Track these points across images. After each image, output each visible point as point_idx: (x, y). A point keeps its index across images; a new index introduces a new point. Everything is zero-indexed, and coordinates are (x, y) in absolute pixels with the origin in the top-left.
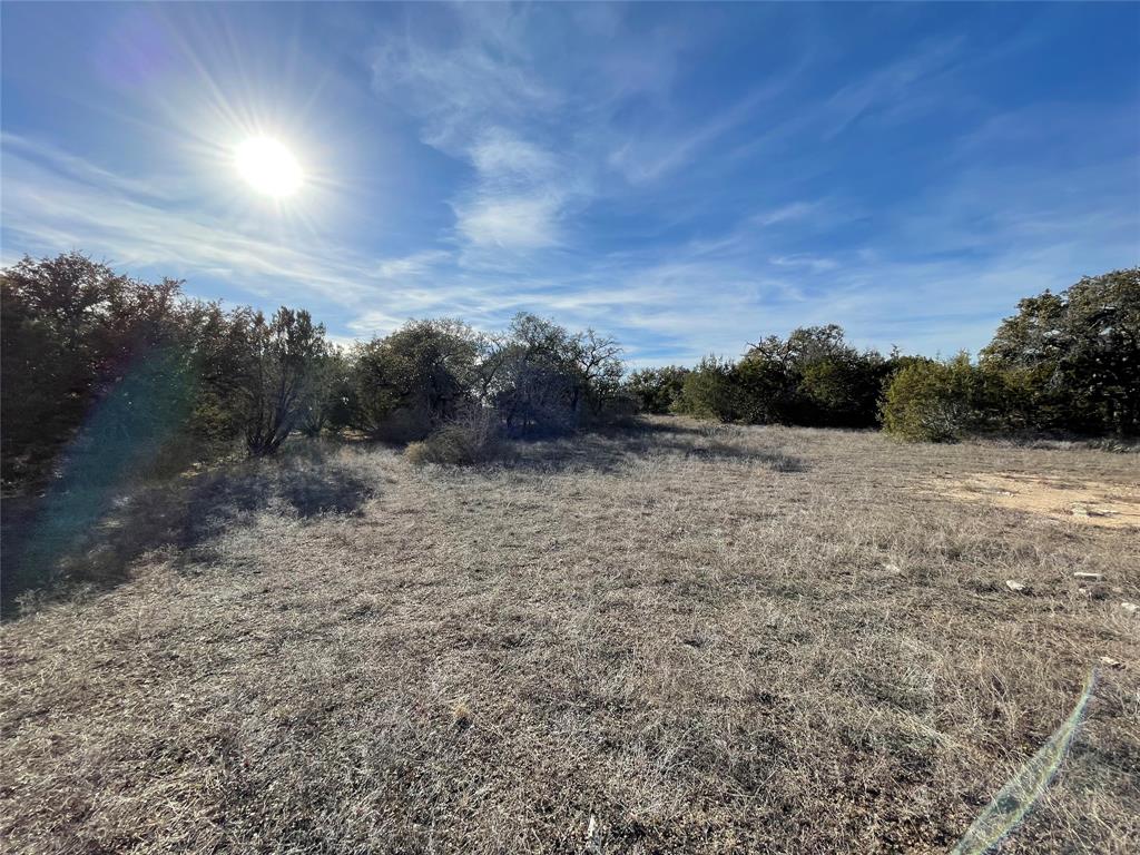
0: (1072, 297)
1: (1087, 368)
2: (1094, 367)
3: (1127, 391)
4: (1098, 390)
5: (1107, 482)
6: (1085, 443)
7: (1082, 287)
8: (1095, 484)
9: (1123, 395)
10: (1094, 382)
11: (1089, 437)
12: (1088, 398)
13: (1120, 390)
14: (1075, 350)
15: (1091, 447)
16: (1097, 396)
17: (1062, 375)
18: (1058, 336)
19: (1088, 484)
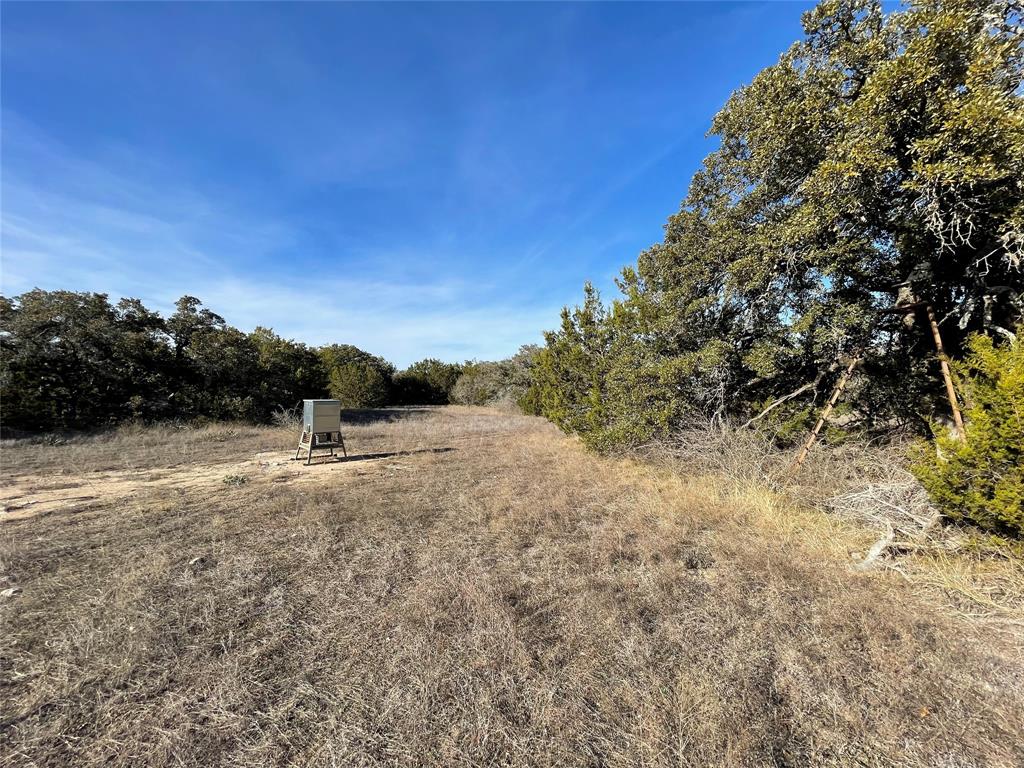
0: (24, 304)
1: (37, 370)
2: (41, 370)
3: (71, 392)
4: (46, 391)
5: (39, 474)
6: (30, 440)
7: (34, 296)
8: (25, 478)
9: (67, 395)
10: (43, 383)
11: (34, 434)
12: (37, 398)
13: (63, 391)
14: (24, 353)
15: (33, 443)
16: (45, 396)
17: (11, 375)
18: (9, 338)
19: (19, 479)
